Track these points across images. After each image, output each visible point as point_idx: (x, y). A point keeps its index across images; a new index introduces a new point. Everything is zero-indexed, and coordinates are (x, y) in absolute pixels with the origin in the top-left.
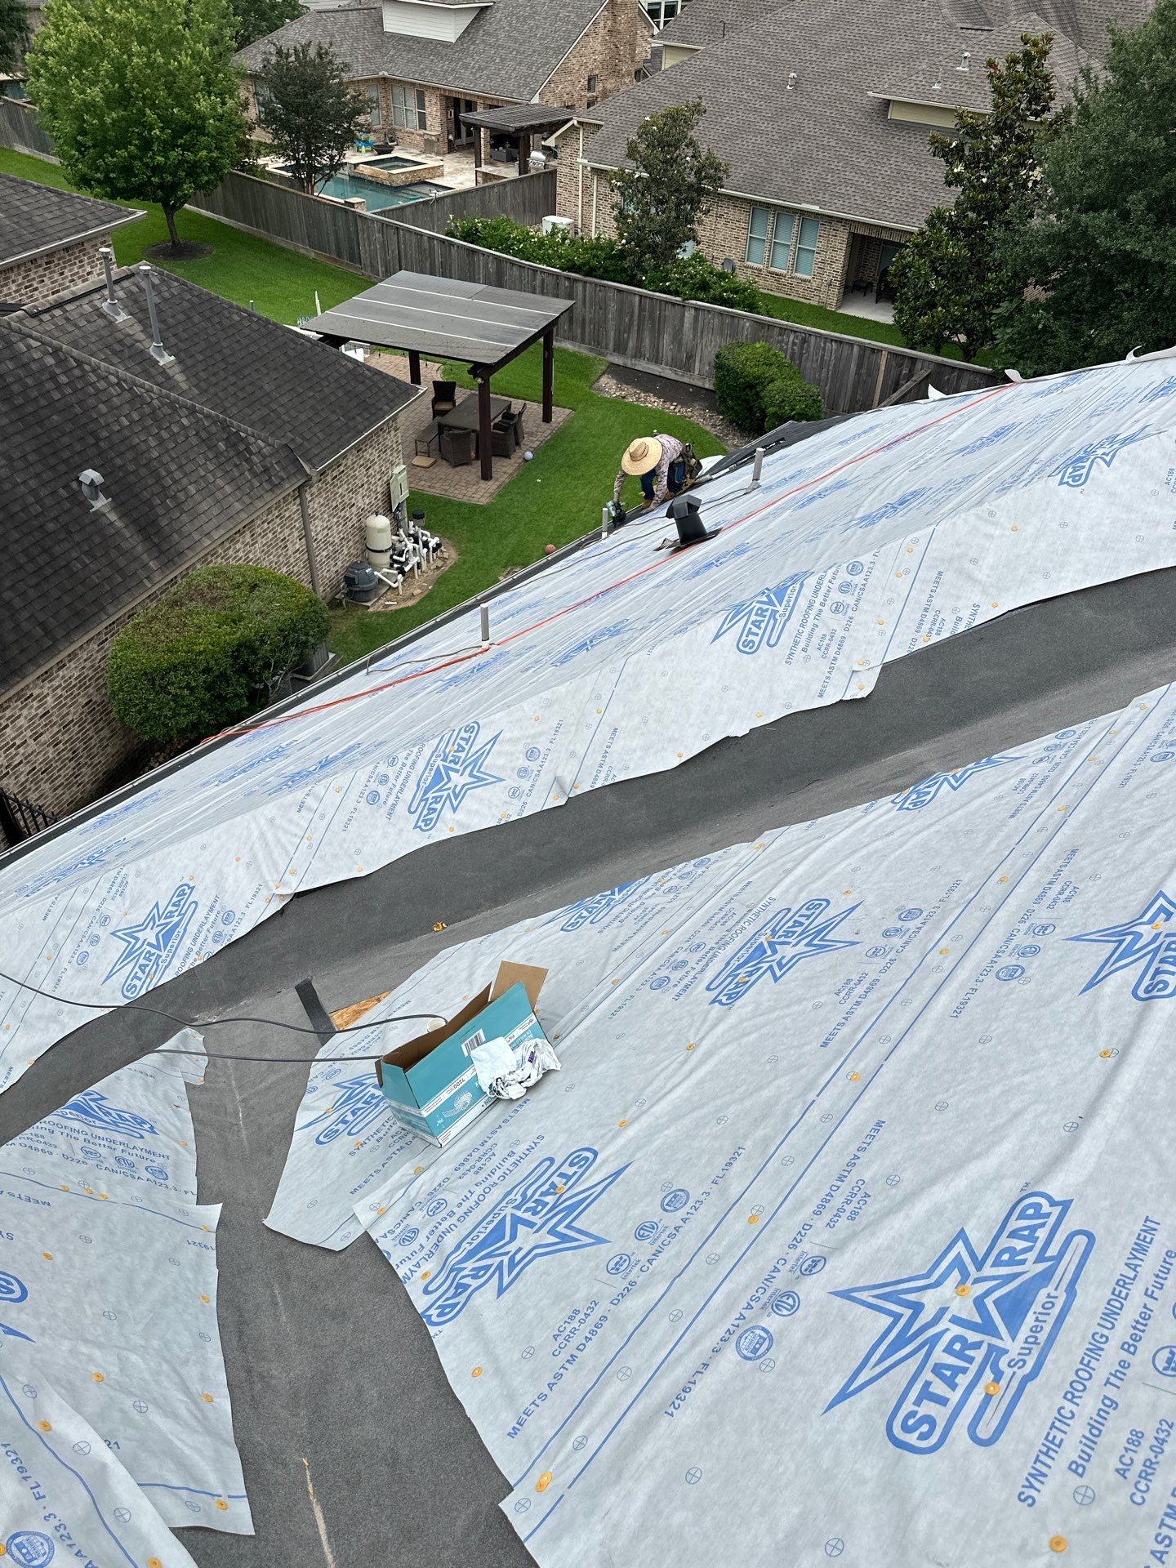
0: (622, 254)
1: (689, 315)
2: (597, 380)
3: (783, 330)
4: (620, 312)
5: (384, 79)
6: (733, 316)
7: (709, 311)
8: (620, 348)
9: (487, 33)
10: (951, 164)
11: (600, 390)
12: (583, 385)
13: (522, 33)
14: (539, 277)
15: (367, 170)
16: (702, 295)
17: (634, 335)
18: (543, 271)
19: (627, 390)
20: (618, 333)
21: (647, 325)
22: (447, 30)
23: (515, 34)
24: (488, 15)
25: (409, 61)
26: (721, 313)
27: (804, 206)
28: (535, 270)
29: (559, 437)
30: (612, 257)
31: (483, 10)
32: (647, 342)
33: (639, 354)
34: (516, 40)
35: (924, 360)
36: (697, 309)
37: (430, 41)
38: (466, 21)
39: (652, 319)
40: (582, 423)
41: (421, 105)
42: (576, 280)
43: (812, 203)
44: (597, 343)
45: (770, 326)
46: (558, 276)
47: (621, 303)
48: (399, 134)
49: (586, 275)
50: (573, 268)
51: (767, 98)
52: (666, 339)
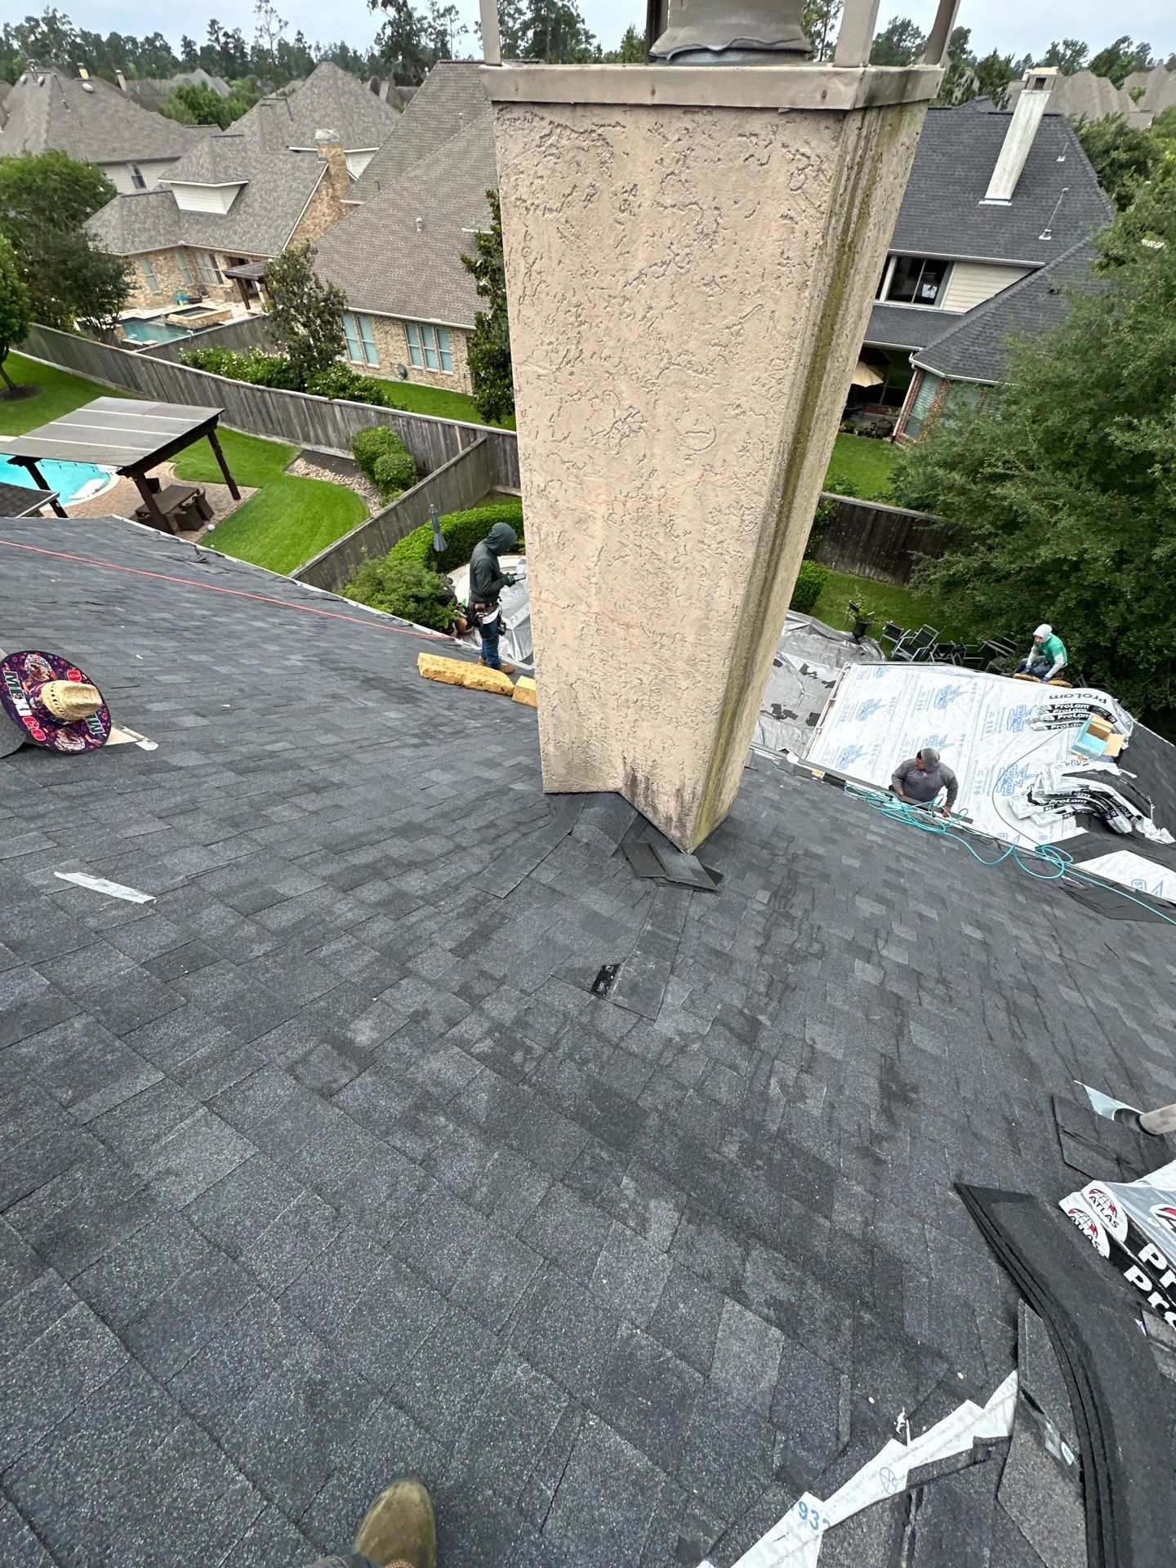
0: (289, 367)
1: (337, 409)
2: (293, 463)
3: (395, 416)
4: (297, 411)
5: (186, 248)
6: (363, 409)
7: (347, 406)
8: (307, 439)
9: (247, 205)
10: (478, 278)
11: (292, 471)
12: (280, 468)
13: (269, 203)
14: (242, 390)
15: (174, 319)
16: (341, 395)
17: (311, 428)
18: (243, 387)
19: (313, 468)
20: (302, 430)
21: (316, 421)
22: (218, 205)
23: (265, 204)
24: (246, 191)
25: (198, 231)
26: (355, 407)
27: (432, 320)
28: (238, 386)
29: (240, 511)
30: (285, 371)
31: (243, 186)
32: (320, 431)
33: (318, 442)
34: (266, 209)
35: (480, 431)
36: (340, 405)
37: (210, 215)
38: (231, 196)
39: (316, 415)
40: (263, 497)
41: (215, 266)
42: (263, 391)
43: (437, 317)
44: (292, 435)
45: (386, 414)
46: (252, 389)
47: (295, 405)
48: (208, 289)
49: (269, 386)
50: (258, 382)
51: (405, 239)
52: (330, 429)
